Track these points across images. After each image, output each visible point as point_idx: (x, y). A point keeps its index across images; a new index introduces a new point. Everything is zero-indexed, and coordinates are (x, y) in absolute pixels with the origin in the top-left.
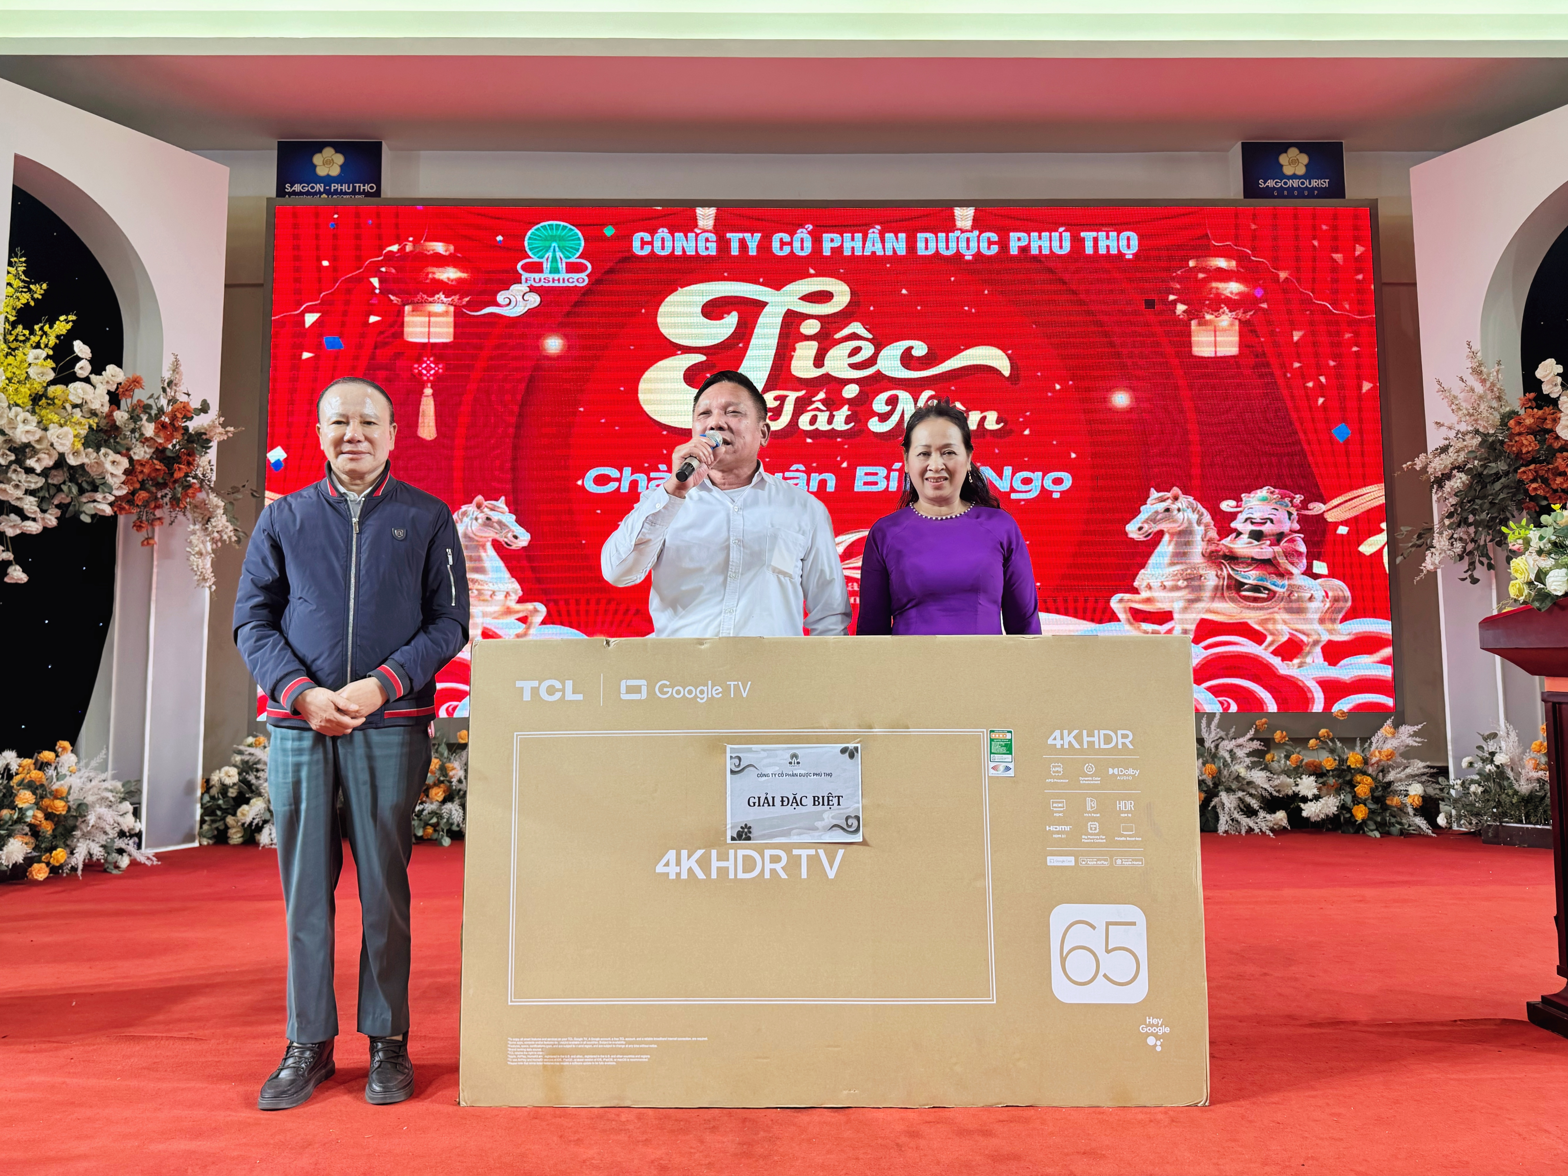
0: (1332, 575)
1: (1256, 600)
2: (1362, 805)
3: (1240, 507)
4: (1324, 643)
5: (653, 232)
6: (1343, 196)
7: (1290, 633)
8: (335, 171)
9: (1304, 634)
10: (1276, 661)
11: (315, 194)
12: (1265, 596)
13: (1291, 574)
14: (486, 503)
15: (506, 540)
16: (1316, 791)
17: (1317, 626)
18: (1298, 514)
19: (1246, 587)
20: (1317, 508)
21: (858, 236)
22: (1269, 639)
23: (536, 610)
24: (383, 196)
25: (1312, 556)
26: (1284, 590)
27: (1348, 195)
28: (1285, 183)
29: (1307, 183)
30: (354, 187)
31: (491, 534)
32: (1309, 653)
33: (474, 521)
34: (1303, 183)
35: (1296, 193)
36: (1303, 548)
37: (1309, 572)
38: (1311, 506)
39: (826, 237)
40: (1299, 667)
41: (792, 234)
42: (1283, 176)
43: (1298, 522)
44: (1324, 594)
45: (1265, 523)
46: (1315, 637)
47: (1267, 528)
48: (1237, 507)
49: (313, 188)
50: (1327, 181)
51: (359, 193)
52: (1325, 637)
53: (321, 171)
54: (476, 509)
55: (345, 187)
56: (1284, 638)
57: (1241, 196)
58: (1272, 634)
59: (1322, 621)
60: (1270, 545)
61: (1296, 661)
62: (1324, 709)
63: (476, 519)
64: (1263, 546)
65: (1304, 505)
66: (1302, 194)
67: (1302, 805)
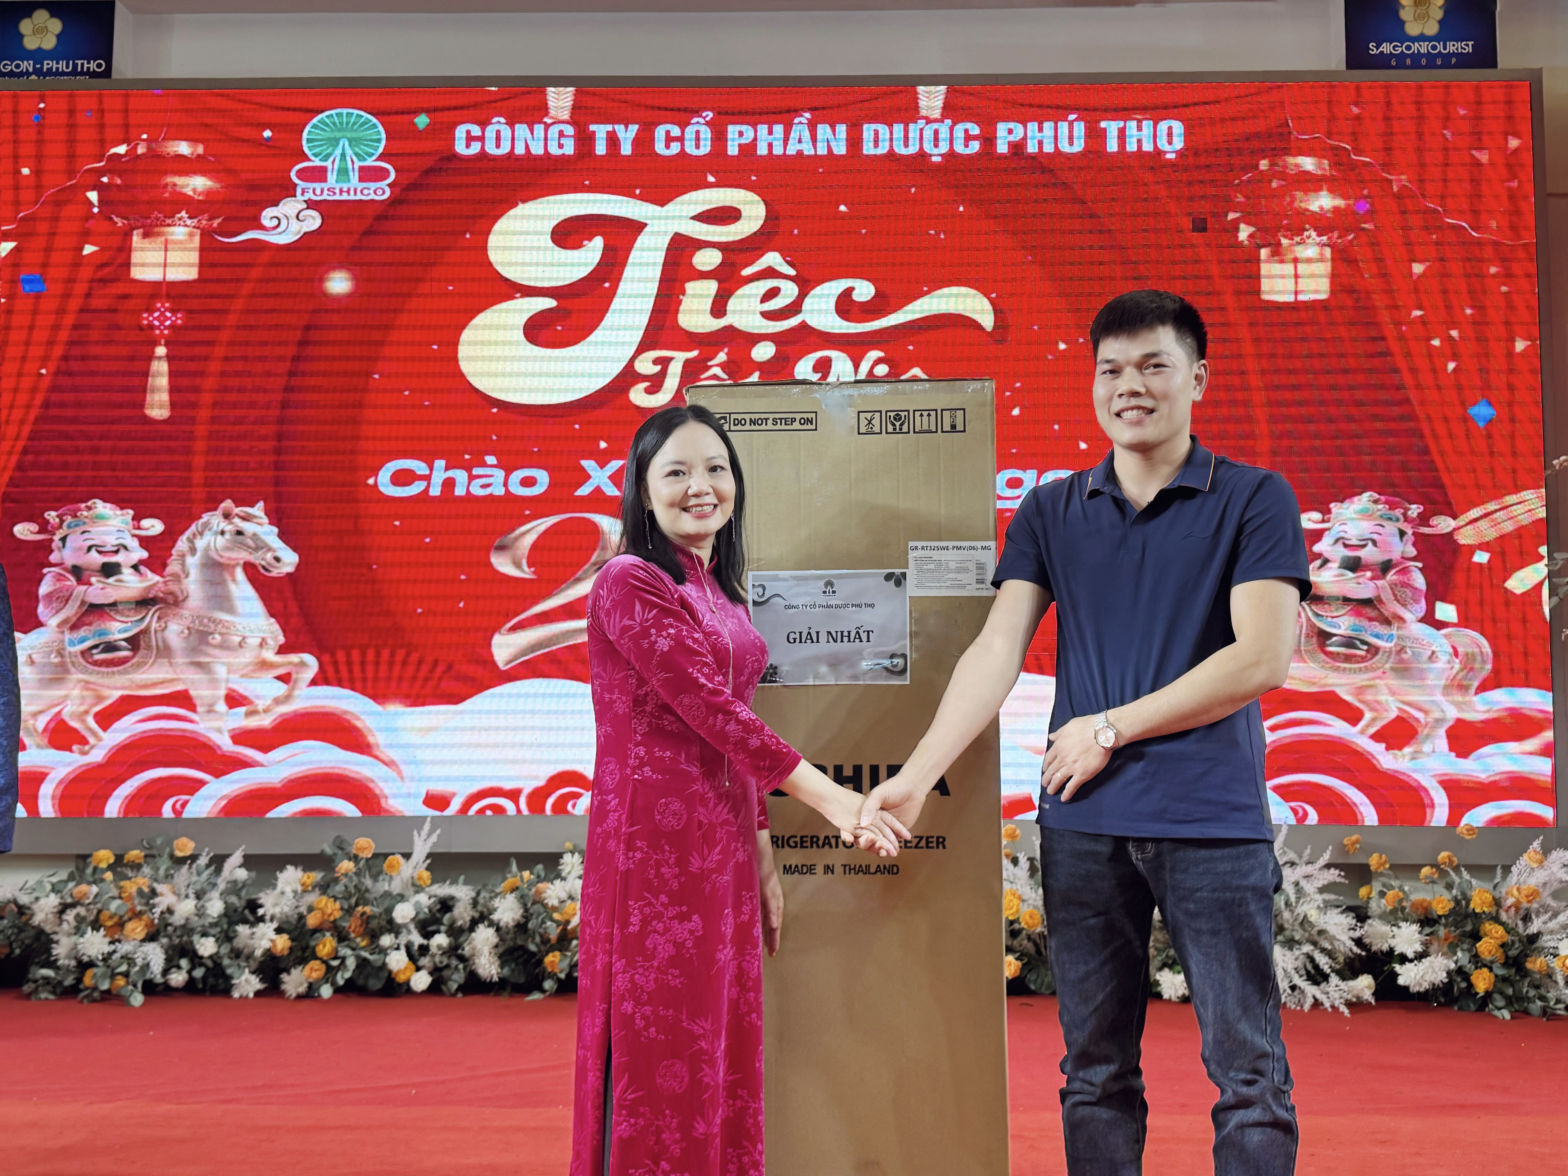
0: (1464, 621)
1: (1348, 658)
2: (1485, 970)
3: (1328, 521)
4: (1451, 723)
5: (484, 124)
6: (1494, 65)
7: (1400, 709)
8: (49, 43)
9: (1420, 709)
10: (1377, 749)
11: (21, 74)
12: (1362, 653)
13: (1401, 619)
14: (238, 510)
15: (263, 563)
16: (1419, 948)
17: (1439, 697)
18: (1414, 534)
19: (1334, 639)
20: (1443, 524)
21: (779, 129)
22: (1368, 716)
23: (303, 664)
24: (115, 75)
25: (1434, 595)
26: (1392, 645)
27: (1501, 63)
28: (1408, 48)
29: (1440, 47)
30: (75, 66)
31: (244, 556)
32: (1428, 736)
33: (219, 537)
34: (1434, 47)
35: (1424, 62)
36: (1419, 581)
37: (1429, 619)
38: (1434, 521)
39: (732, 130)
40: (1413, 759)
41: (683, 126)
42: (1404, 38)
43: (1414, 545)
44: (1451, 650)
45: (1364, 546)
46: (1437, 715)
47: (1368, 554)
48: (1323, 521)
49: (18, 66)
50: (1470, 43)
51: (82, 73)
52: (1452, 713)
53: (30, 43)
54: (222, 519)
55: (62, 66)
56: (1393, 714)
57: (1343, 66)
58: (1373, 709)
59: (1447, 689)
60: (1372, 579)
61: (1407, 750)
62: (1449, 821)
63: (223, 533)
64: (1361, 580)
65: (1424, 519)
66: (1431, 62)
67: (1398, 968)
